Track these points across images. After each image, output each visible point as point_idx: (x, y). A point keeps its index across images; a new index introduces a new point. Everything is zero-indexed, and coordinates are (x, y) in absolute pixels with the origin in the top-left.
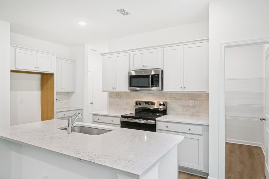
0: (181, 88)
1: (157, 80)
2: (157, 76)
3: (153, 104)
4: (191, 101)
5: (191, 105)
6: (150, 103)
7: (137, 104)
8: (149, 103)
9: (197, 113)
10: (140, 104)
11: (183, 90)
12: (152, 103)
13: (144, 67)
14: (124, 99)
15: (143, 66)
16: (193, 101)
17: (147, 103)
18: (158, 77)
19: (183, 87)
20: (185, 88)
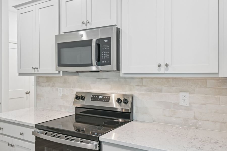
0: (159, 66)
1: (107, 51)
2: (106, 41)
3: (105, 99)
4: (182, 94)
5: (182, 104)
6: (100, 97)
7: (77, 98)
8: (98, 96)
9: (195, 121)
10: (83, 98)
11: (162, 71)
12: (103, 96)
13: (84, 25)
14: (59, 88)
15: (83, 23)
16: (187, 94)
17: (95, 97)
18: (109, 44)
19: (163, 65)
20: (167, 65)
